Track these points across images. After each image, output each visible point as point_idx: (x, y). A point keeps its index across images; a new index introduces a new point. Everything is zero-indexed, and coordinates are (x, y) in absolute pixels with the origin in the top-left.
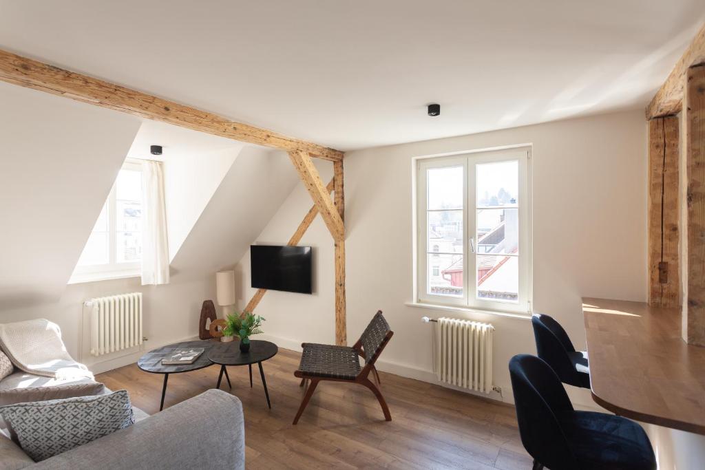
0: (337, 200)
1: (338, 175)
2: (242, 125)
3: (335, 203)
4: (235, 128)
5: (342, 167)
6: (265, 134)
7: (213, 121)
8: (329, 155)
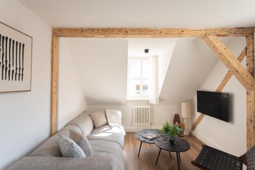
0: (248, 62)
1: (249, 45)
2: (164, 29)
3: (247, 64)
4: (160, 32)
5: (253, 38)
6: (180, 30)
7: (148, 31)
8: (237, 33)
